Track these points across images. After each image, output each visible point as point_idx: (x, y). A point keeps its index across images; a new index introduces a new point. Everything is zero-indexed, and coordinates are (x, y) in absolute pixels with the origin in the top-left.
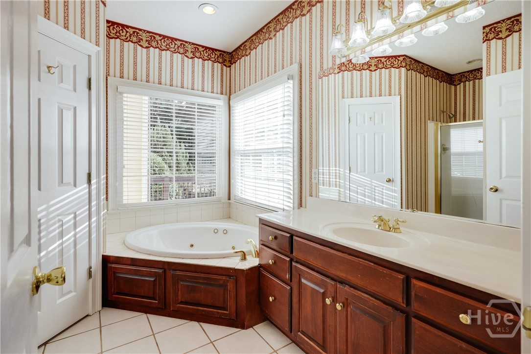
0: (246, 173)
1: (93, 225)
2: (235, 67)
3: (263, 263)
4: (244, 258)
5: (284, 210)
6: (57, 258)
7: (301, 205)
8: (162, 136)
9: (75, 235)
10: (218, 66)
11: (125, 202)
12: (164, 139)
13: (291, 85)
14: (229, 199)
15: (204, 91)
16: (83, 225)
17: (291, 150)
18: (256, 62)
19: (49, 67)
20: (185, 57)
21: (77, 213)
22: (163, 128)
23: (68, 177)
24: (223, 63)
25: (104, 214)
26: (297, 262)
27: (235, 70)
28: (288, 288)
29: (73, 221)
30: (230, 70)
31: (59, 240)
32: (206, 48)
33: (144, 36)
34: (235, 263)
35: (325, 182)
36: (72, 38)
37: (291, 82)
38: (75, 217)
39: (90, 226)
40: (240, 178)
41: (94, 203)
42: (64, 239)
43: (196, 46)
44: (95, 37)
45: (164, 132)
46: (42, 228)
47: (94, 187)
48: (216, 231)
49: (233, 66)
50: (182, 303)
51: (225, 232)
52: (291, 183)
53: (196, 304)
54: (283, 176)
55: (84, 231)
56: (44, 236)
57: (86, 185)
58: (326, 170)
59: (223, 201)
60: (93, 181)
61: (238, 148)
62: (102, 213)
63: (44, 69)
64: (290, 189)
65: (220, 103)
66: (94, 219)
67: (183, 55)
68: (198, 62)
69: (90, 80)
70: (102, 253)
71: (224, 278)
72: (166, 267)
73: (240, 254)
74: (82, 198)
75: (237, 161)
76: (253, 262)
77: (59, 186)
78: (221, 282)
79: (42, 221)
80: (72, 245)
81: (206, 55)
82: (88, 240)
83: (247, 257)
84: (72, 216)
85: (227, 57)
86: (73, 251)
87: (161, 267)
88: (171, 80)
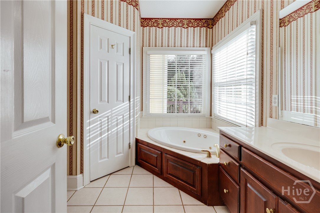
0: (223, 99)
1: (131, 122)
2: (215, 27)
3: (221, 162)
4: (209, 156)
5: (247, 126)
6: (115, 136)
7: (261, 124)
8: (180, 78)
9: (123, 126)
10: (204, 29)
11: (151, 112)
12: (182, 80)
13: (254, 29)
14: (211, 116)
15: (194, 47)
16: (126, 121)
17: (254, 80)
18: (229, 20)
19: (112, 46)
20: (183, 28)
21: (124, 115)
22: (181, 74)
23: (120, 98)
24: (208, 27)
25: (137, 117)
26: (244, 169)
27: (215, 29)
28: (238, 187)
29: (122, 119)
30: (212, 30)
31: (116, 127)
32: (196, 19)
33: (160, 22)
34: (203, 158)
35: (299, 108)
36: (122, 30)
37: (254, 26)
38: (123, 117)
39: (130, 122)
40: (218, 102)
41: (131, 111)
42: (118, 127)
43: (189, 20)
44: (133, 27)
45: (182, 76)
46: (109, 120)
47: (131, 103)
48: (199, 135)
49: (214, 27)
50: (170, 174)
51: (205, 137)
52: (254, 106)
53: (177, 177)
54: (247, 101)
55: (127, 124)
56: (110, 124)
57: (128, 102)
58: (300, 98)
59: (206, 117)
60: (131, 100)
61: (217, 81)
62: (136, 117)
63: (110, 46)
64: (253, 111)
65: (205, 53)
66: (131, 119)
67: (182, 27)
68: (191, 29)
69: (130, 49)
70: (135, 137)
71: (193, 166)
72: (162, 151)
73: (207, 152)
74: (126, 108)
75: (216, 90)
76: (215, 160)
77: (116, 101)
78: (192, 168)
79: (109, 117)
80: (122, 130)
81: (196, 24)
82: (129, 129)
83: (212, 156)
84: (122, 116)
85: (210, 22)
86: (122, 133)
87: (160, 150)
88: (175, 43)
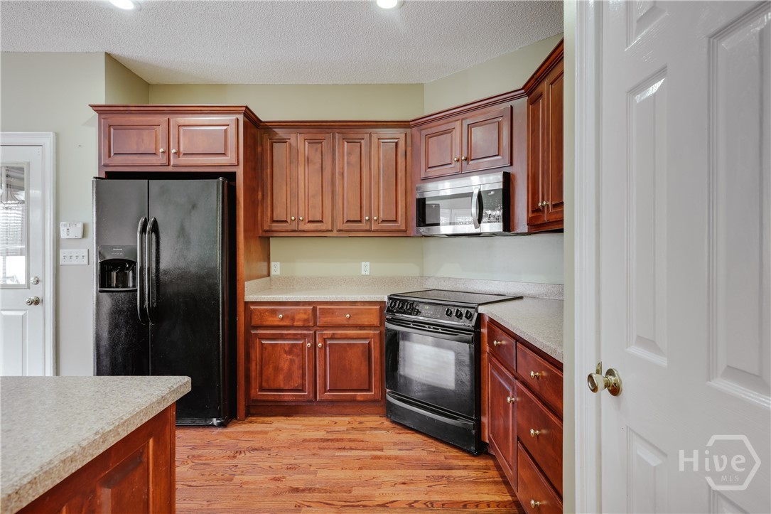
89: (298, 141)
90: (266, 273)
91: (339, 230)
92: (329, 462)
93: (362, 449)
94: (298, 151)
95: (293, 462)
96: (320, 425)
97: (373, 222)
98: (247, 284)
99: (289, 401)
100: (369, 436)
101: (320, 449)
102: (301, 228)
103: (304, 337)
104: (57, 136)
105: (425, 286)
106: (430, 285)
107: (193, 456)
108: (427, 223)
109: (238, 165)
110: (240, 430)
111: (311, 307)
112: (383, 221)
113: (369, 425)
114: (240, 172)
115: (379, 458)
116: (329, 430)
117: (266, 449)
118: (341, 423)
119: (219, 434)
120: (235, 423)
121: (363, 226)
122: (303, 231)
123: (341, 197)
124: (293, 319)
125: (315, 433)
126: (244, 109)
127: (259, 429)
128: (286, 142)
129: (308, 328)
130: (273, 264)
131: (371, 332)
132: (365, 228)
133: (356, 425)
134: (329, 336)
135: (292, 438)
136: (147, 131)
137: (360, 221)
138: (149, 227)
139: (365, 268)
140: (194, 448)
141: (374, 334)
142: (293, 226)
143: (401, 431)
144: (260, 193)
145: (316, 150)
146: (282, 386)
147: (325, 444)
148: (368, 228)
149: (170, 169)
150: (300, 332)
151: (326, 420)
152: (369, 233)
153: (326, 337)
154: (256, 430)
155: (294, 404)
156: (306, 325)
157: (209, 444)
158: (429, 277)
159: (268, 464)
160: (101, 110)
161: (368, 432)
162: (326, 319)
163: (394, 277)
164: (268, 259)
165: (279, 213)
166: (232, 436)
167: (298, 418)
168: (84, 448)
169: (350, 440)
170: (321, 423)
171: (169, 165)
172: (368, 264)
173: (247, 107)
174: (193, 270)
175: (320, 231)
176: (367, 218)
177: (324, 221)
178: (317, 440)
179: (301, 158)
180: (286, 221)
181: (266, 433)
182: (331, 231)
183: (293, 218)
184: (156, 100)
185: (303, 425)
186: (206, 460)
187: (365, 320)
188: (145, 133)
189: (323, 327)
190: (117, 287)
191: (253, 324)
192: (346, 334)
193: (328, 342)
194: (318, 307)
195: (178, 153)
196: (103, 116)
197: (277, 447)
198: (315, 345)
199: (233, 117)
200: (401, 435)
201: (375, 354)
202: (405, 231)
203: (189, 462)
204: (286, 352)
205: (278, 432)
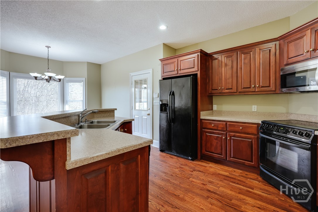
89: (222, 58)
90: (211, 109)
91: (239, 92)
92: (226, 185)
93: (243, 186)
94: (222, 62)
95: (212, 180)
96: (227, 170)
97: (256, 88)
98: (201, 112)
99: (216, 158)
100: (248, 181)
101: (224, 179)
102: (223, 92)
103: (222, 134)
104: (153, 69)
105: (289, 118)
106: (292, 117)
107: (181, 167)
108: (287, 86)
109: (198, 70)
110: (197, 163)
111: (225, 123)
112: (262, 87)
113: (250, 176)
114: (199, 73)
115: (250, 192)
116: (231, 173)
117: (204, 172)
118: (237, 173)
119: (191, 162)
120: (197, 160)
121: (251, 90)
122: (224, 93)
123: (241, 78)
124: (218, 127)
125: (224, 173)
126: (200, 50)
127: (204, 165)
128: (217, 59)
129: (224, 131)
130: (214, 106)
131: (253, 136)
132: (252, 91)
133: (244, 175)
134: (233, 136)
135: (215, 172)
136: (172, 64)
137: (250, 88)
138: (171, 93)
139: (254, 108)
140: (182, 165)
141: (254, 138)
142: (220, 91)
143: (267, 185)
144: (208, 80)
145: (230, 60)
146: (213, 151)
147: (227, 178)
148: (254, 90)
149: (178, 75)
150: (220, 132)
151: (231, 169)
152: (254, 93)
153: (231, 135)
154: (203, 165)
155: (218, 159)
156: (223, 130)
157: (186, 165)
158: (292, 114)
159: (203, 178)
160: (162, 60)
161: (248, 179)
162: (231, 128)
163: (270, 113)
164: (212, 104)
165: (215, 87)
166: (194, 164)
167: (220, 165)
168: (112, 152)
169: (239, 180)
170: (228, 169)
171: (178, 74)
172: (256, 106)
173: (201, 50)
174: (183, 107)
175: (231, 93)
176: (253, 86)
177: (233, 88)
178: (224, 175)
179: (223, 64)
180: (217, 90)
181: (206, 167)
182: (236, 92)
183: (220, 88)
184: (178, 53)
185: (221, 168)
186: (184, 169)
187: (250, 131)
188: (172, 65)
189: (230, 131)
190: (164, 112)
191: (203, 127)
192: (240, 136)
193: (232, 138)
194: (228, 123)
195: (180, 70)
196: (162, 62)
197: (208, 173)
198: (226, 138)
199: (197, 54)
200: (266, 186)
201: (254, 146)
202: (275, 91)
203: (179, 169)
204: (215, 139)
205: (210, 168)
